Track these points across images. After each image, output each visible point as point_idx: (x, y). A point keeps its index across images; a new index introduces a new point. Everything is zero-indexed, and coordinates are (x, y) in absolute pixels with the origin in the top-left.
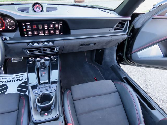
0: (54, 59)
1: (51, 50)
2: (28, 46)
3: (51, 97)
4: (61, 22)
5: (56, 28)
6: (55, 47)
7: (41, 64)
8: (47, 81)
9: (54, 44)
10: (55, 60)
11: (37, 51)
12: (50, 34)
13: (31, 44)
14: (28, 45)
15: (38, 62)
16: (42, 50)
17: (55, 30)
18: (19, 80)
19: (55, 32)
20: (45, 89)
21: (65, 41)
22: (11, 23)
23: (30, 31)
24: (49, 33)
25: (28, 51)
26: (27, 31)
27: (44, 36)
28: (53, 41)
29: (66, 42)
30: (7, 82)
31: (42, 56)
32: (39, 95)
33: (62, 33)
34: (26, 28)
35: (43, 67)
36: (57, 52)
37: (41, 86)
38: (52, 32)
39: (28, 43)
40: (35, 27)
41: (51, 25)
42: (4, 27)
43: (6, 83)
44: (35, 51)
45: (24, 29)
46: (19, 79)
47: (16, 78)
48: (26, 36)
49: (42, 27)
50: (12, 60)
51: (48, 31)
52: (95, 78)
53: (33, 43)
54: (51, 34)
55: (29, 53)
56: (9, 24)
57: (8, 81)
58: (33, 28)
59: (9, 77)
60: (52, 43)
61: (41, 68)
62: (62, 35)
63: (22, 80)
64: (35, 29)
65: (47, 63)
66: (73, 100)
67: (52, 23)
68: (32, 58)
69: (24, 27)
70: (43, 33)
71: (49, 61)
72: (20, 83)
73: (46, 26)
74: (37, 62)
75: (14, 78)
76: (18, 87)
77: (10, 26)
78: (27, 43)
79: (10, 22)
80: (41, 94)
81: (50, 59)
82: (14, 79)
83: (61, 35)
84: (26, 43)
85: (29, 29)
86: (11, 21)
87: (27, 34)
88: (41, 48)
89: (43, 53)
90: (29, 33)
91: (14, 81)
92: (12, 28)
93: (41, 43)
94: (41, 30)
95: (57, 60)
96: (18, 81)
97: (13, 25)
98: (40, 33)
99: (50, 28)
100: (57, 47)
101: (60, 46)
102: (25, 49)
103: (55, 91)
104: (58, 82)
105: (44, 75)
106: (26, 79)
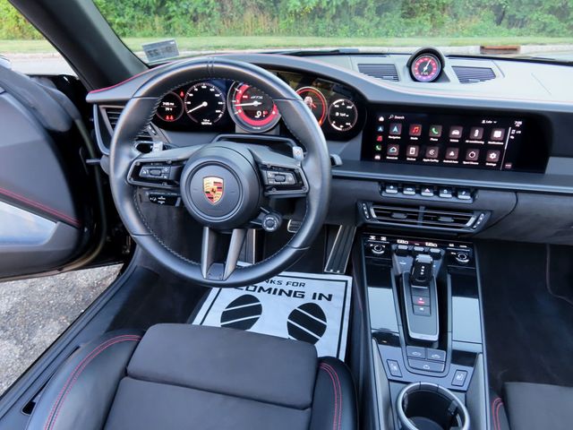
0: (462, 257)
1: (456, 221)
2: (381, 193)
4: (518, 123)
5: (494, 143)
6: (471, 211)
8: (435, 338)
9: (474, 199)
10: (467, 264)
11: (403, 216)
12: (460, 162)
13: (392, 187)
14: (384, 189)
15: (397, 255)
16: (420, 215)
17: (484, 151)
18: (295, 296)
19: (483, 158)
20: (426, 366)
21: (520, 195)
22: (347, 111)
23: (394, 142)
24: (462, 157)
25: (372, 211)
26: (387, 143)
27: (441, 168)
28: (473, 191)
29: (523, 199)
30: (259, 291)
31: (417, 236)
32: (408, 383)
33: (509, 166)
34: (386, 133)
35: (418, 278)
36: (472, 230)
37: (415, 354)
38: (473, 155)
39: (384, 184)
41: (477, 132)
42: (320, 122)
43: (255, 294)
44: (395, 215)
45: (380, 133)
46: (294, 289)
47: (284, 284)
48: (378, 157)
49: (439, 135)
50: (289, 225)
51: (457, 150)
53: (401, 186)
54: (465, 163)
55: (375, 219)
56: (337, 114)
57: (261, 288)
58: (408, 134)
60: (469, 197)
61: (411, 281)
62: (508, 170)
63: (303, 296)
64: (416, 139)
65: (436, 266)
67: (484, 122)
68: (378, 238)
69: (380, 129)
70: (439, 154)
71: (441, 261)
72: (296, 303)
73: (456, 133)
74: (395, 255)
75: (280, 283)
76: (289, 318)
77: (340, 121)
78: (379, 181)
79: (342, 109)
81: (443, 252)
82: (279, 288)
83: (505, 169)
84: (377, 183)
85: (394, 138)
86: (347, 104)
87: (384, 153)
88: (417, 207)
89: (419, 225)
90: (391, 150)
91: (278, 292)
92: (346, 127)
93: (427, 190)
94: (434, 144)
95: (472, 263)
96: (289, 295)
97: (351, 119)
98: (427, 156)
99: (467, 141)
100: (478, 213)
101: (491, 211)
102: (365, 201)
103: (464, 388)
104: (481, 355)
105: (422, 309)
106: (315, 294)
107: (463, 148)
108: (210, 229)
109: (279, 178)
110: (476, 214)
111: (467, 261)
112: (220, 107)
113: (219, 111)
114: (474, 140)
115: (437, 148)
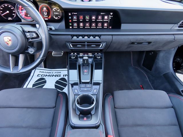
0: (98, 56)
1: (96, 46)
2: (72, 39)
3: (92, 100)
4: (112, 14)
5: (105, 20)
6: (101, 42)
7: (84, 60)
8: (89, 81)
9: (100, 39)
10: (100, 59)
11: (80, 46)
12: (96, 27)
13: (75, 37)
14: (72, 37)
15: (80, 58)
16: (86, 45)
17: (103, 23)
18: (57, 76)
19: (103, 26)
20: (86, 89)
22: (58, 12)
23: (75, 22)
24: (97, 25)
25: (71, 45)
26: (73, 22)
27: (90, 29)
28: (99, 36)
29: (114, 37)
30: (46, 76)
31: (85, 52)
32: (79, 95)
33: (110, 27)
34: (72, 19)
35: (85, 64)
36: (102, 48)
37: (82, 86)
38: (100, 24)
39: (73, 36)
40: (81, 17)
41: (100, 17)
42: (50, 16)
43: (44, 77)
44: (78, 46)
45: (70, 19)
46: (57, 74)
47: (54, 73)
48: (71, 27)
49: (89, 19)
50: (53, 54)
51: (95, 23)
52: (141, 86)
53: (78, 36)
54: (98, 27)
55: (72, 48)
56: (55, 13)
57: (46, 75)
58: (79, 19)
59: (48, 71)
60: (98, 38)
61: (83, 66)
62: (110, 29)
63: (60, 76)
64: (82, 20)
65: (90, 60)
66: (115, 108)
67: (101, 14)
68: (74, 53)
69: (70, 18)
70: (90, 25)
71: (92, 59)
72: (58, 78)
73: (94, 18)
74: (79, 58)
75: (53, 73)
76: (55, 83)
78: (71, 35)
80: (81, 94)
81: (93, 56)
82: (52, 74)
83: (109, 29)
84: (70, 36)
85: (75, 20)
86: (57, 10)
87: (72, 26)
88: (85, 43)
89: (86, 48)
90: (75, 25)
91: (52, 76)
92: (58, 17)
93: (86, 37)
94: (87, 22)
95: (101, 58)
96: (56, 76)
97: (59, 15)
98: (86, 26)
99: (97, 20)
100: (103, 43)
101: (106, 42)
102: (68, 42)
103: (96, 94)
104: (101, 84)
105: (86, 73)
106: (64, 75)
107: (97, 23)
108: (11, 55)
109: (31, 35)
110: (102, 43)
111: (100, 57)
112: (14, 13)
113: (14, 14)
114: (99, 20)
115: (89, 23)
